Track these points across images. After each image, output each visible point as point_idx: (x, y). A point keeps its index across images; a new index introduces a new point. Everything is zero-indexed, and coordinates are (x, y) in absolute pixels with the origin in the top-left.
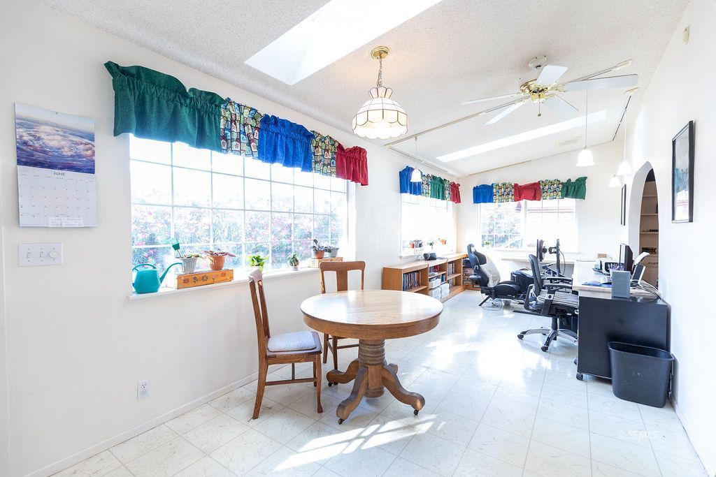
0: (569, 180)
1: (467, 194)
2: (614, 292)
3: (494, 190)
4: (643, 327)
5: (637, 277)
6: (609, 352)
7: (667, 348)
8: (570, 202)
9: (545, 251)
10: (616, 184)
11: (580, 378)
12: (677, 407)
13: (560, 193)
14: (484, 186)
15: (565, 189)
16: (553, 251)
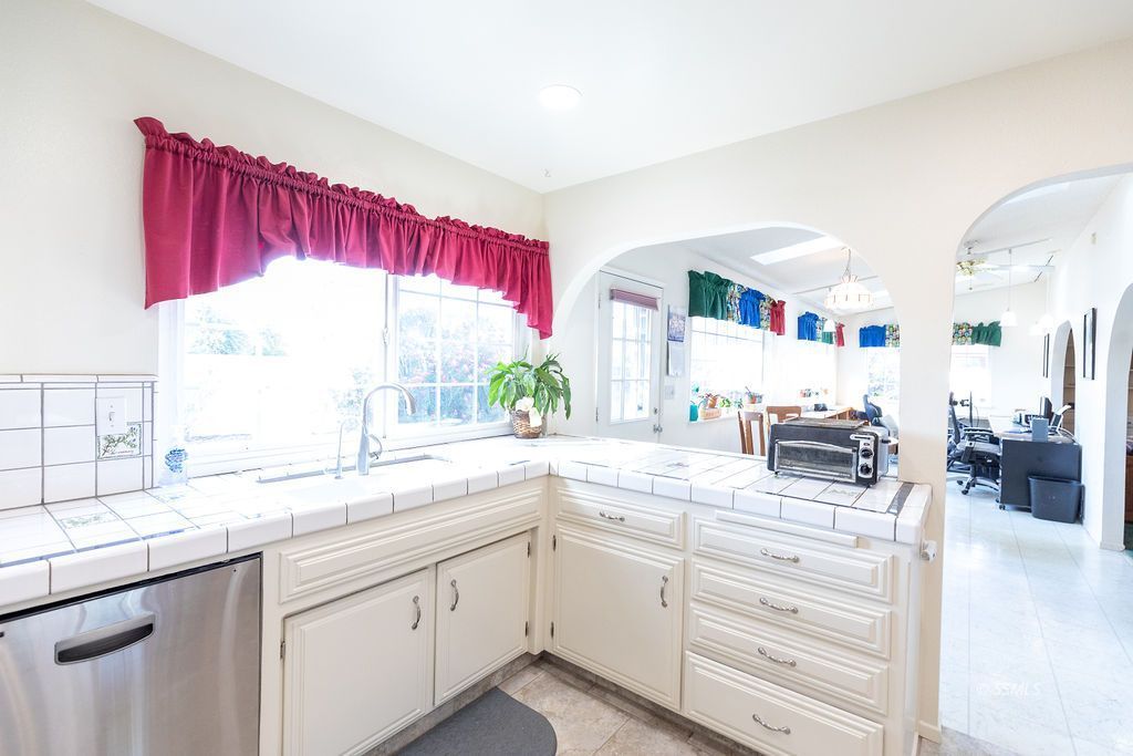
0: (982, 324)
1: (852, 337)
2: (1034, 436)
3: (887, 333)
4: (1060, 465)
5: (1056, 424)
6: (1028, 482)
7: (1079, 480)
8: (982, 348)
9: (956, 403)
10: (1038, 333)
11: (1002, 508)
12: (1084, 521)
13: (970, 339)
14: (874, 328)
15: (976, 334)
16: (965, 403)
